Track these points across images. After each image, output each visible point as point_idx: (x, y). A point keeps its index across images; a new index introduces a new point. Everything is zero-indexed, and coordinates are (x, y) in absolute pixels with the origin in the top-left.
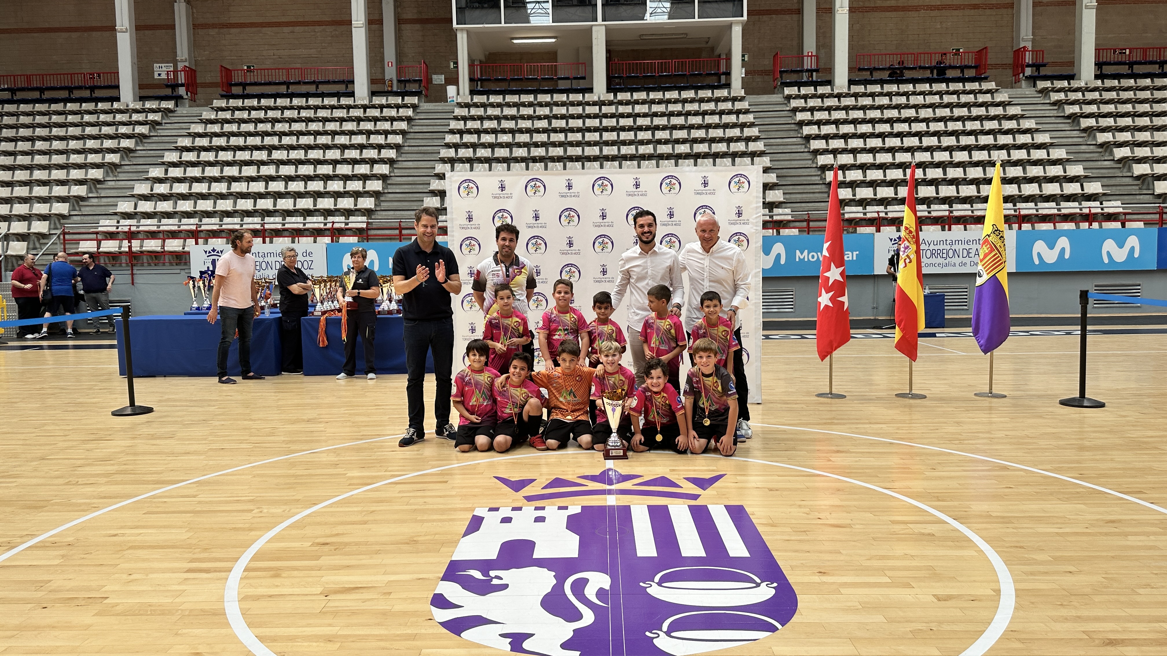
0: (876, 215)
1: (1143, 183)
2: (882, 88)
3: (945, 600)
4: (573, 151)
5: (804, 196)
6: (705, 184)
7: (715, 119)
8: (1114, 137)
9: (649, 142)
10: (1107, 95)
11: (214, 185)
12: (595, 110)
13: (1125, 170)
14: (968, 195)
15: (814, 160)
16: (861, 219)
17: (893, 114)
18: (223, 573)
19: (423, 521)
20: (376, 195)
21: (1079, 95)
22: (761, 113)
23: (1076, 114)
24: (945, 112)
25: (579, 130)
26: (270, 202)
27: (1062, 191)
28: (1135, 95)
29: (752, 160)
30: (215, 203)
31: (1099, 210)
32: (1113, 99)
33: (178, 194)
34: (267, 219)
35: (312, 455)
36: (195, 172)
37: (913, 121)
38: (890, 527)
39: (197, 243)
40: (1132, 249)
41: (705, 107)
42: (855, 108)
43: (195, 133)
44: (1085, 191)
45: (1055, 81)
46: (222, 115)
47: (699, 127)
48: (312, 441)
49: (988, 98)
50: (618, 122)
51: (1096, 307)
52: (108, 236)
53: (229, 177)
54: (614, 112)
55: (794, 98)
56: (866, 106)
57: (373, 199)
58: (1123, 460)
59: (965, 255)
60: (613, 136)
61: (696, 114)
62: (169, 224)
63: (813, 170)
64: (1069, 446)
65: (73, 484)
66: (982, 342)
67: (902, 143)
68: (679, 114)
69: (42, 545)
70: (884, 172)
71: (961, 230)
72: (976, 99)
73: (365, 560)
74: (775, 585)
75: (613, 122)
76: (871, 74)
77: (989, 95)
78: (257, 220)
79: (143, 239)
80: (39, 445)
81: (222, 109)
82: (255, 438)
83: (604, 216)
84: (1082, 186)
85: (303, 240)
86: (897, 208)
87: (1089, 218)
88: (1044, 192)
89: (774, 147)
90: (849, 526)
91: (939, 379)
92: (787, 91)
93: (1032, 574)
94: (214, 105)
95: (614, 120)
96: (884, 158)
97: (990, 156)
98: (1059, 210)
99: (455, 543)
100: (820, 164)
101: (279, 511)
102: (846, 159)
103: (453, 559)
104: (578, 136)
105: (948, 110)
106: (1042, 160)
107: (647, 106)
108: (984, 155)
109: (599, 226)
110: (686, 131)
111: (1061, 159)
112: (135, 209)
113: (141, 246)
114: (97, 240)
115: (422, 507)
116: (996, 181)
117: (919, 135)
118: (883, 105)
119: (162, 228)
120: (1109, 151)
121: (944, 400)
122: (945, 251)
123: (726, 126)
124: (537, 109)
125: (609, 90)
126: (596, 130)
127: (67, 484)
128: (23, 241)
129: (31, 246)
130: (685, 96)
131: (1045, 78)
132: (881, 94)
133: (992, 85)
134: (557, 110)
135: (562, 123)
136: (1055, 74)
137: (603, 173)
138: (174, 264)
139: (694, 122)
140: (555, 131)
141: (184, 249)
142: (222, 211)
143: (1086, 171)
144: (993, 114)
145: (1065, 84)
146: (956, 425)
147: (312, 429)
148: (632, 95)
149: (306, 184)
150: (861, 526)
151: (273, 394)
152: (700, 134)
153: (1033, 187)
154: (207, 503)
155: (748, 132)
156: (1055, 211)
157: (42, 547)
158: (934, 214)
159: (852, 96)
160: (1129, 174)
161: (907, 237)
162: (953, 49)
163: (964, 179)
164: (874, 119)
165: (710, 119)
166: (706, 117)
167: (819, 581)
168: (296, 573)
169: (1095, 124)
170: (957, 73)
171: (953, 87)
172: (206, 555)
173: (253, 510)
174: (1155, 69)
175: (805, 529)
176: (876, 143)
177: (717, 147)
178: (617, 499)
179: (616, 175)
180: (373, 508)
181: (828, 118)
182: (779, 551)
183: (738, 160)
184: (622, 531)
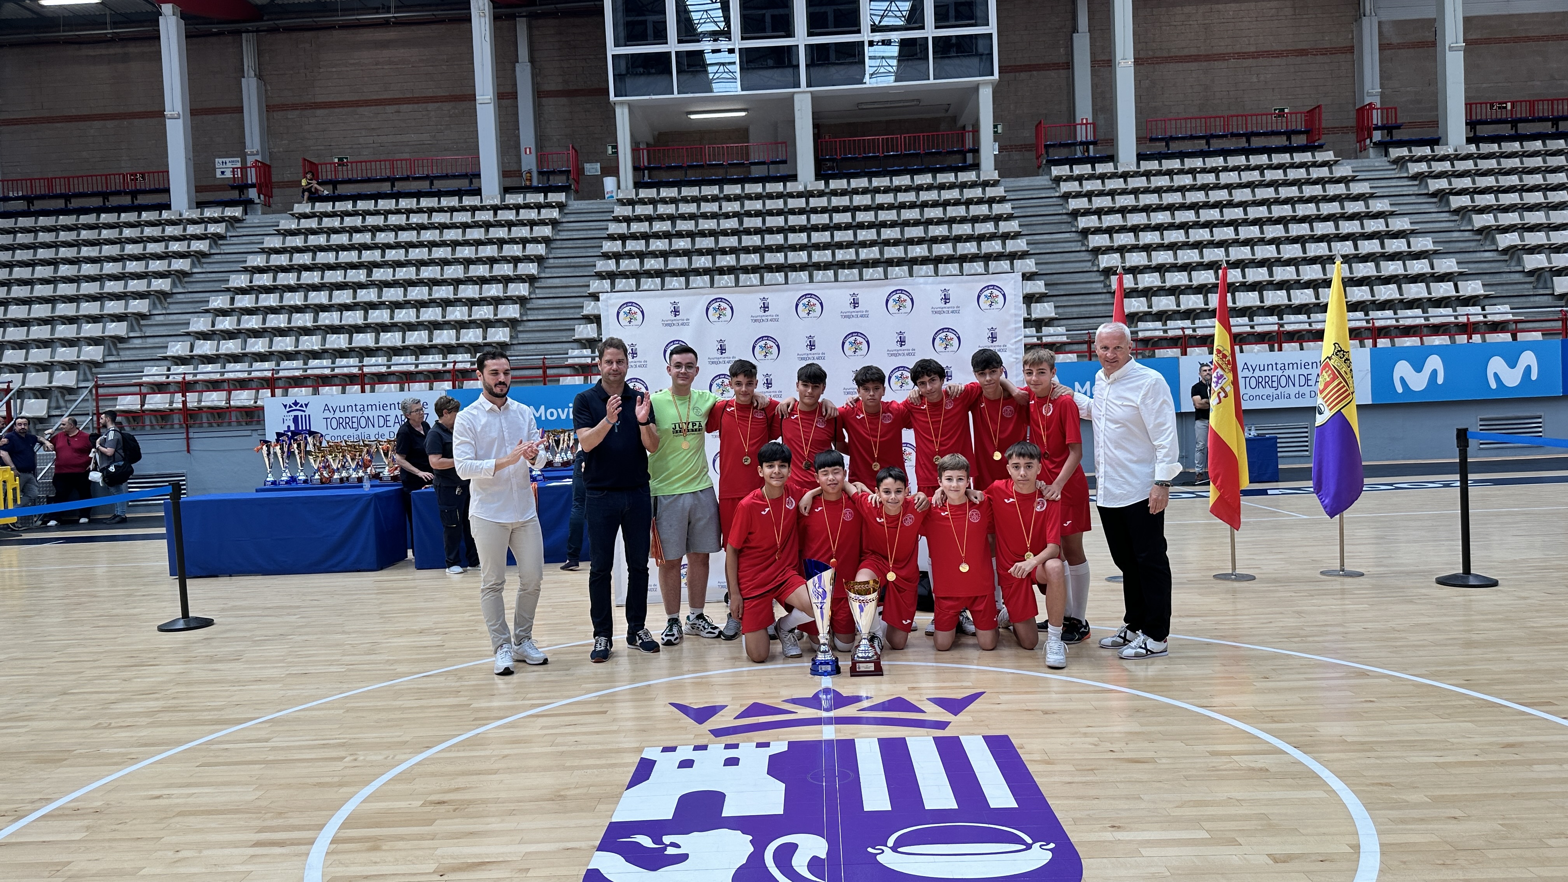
0: (1180, 333)
1: (1538, 280)
2: (1182, 163)
3: (1284, 862)
4: (771, 258)
5: (1081, 309)
6: (946, 299)
7: (961, 211)
8: (1496, 219)
9: (873, 244)
10: (1484, 165)
11: (296, 316)
12: (801, 203)
13: (1513, 263)
14: (1304, 302)
15: (1095, 262)
16: (1161, 339)
17: (1199, 197)
18: (303, 847)
19: (573, 768)
20: (512, 323)
21: (1446, 166)
22: (1022, 202)
23: (1443, 190)
24: (1269, 193)
26: (371, 338)
27: (1430, 293)
28: (1522, 163)
29: (1012, 264)
30: (297, 340)
31: (1481, 318)
32: (1493, 170)
33: (248, 330)
34: (367, 361)
35: (425, 679)
36: (271, 300)
37: (1225, 206)
38: (1208, 760)
39: (273, 395)
40: (1528, 369)
41: (947, 195)
42: (1147, 191)
43: (270, 249)
44: (1461, 293)
45: (1413, 148)
46: (305, 224)
47: (940, 222)
48: (426, 660)
49: (1324, 172)
50: (831, 218)
51: (1483, 449)
52: (155, 388)
53: (316, 305)
54: (826, 205)
55: (1065, 181)
56: (1161, 188)
57: (507, 330)
58: (1524, 658)
59: (1302, 383)
60: (826, 237)
61: (935, 204)
62: (236, 371)
63: (1094, 274)
64: (1450, 642)
65: (105, 728)
66: (1327, 501)
67: (1212, 236)
68: (913, 205)
69: (61, 812)
70: (1190, 274)
71: (1294, 349)
72: (1308, 174)
73: (495, 825)
74: (1052, 845)
75: (824, 219)
76: (1167, 145)
77: (1326, 169)
78: (353, 361)
79: (202, 391)
80: (60, 674)
81: (306, 216)
82: (348, 658)
84: (1456, 286)
85: (416, 386)
86: (1208, 322)
87: (1468, 329)
88: (1405, 296)
89: (1040, 246)
90: (1152, 761)
91: (1271, 552)
92: (1056, 171)
93: (1403, 821)
94: (295, 211)
95: (827, 216)
96: (1190, 256)
97: (1330, 250)
98: (1427, 319)
99: (616, 798)
100: (1102, 266)
101: (380, 757)
102: (1137, 259)
103: (613, 820)
104: (779, 239)
105: (1271, 190)
106: (1401, 253)
107: (869, 196)
108: (1323, 248)
110: (921, 228)
111: (1427, 251)
112: (192, 351)
113: (200, 401)
114: (140, 394)
115: (572, 748)
116: (1336, 284)
117: (1234, 224)
118: (1185, 186)
119: (226, 376)
120: (1490, 238)
121: (1279, 582)
122: (1275, 379)
123: (975, 220)
124: (724, 204)
125: (819, 176)
127: (95, 727)
128: (43, 398)
129: (53, 404)
130: (919, 182)
131: (1400, 144)
132: (1181, 172)
133: (1329, 156)
134: (750, 205)
135: (757, 222)
136: (1414, 138)
137: (810, 288)
138: (244, 424)
139: (932, 215)
140: (748, 232)
141: (256, 402)
142: (307, 351)
143: (1461, 266)
144: (1332, 194)
145: (1427, 151)
146: (1297, 616)
147: (425, 644)
148: (849, 183)
149: (418, 311)
150: (1169, 761)
151: (374, 596)
152: (940, 231)
153: (1390, 289)
154: (282, 749)
155: (1005, 227)
156: (1422, 321)
157: (60, 815)
158: (1258, 329)
159: (1142, 175)
160: (1519, 269)
161: (1220, 362)
162: (1275, 110)
163: (1298, 282)
164: (1173, 205)
165: (953, 212)
166: (948, 208)
167: (1111, 839)
168: (401, 844)
169: (1469, 203)
170: (1282, 141)
171: (1277, 159)
172: (280, 822)
173: (345, 758)
174: (1547, 127)
175: (1093, 767)
176: (1177, 236)
177: (964, 248)
178: (836, 731)
179: (827, 291)
180: (506, 752)
181: (1111, 205)
182: (1057, 797)
183: (992, 264)
184: (843, 776)
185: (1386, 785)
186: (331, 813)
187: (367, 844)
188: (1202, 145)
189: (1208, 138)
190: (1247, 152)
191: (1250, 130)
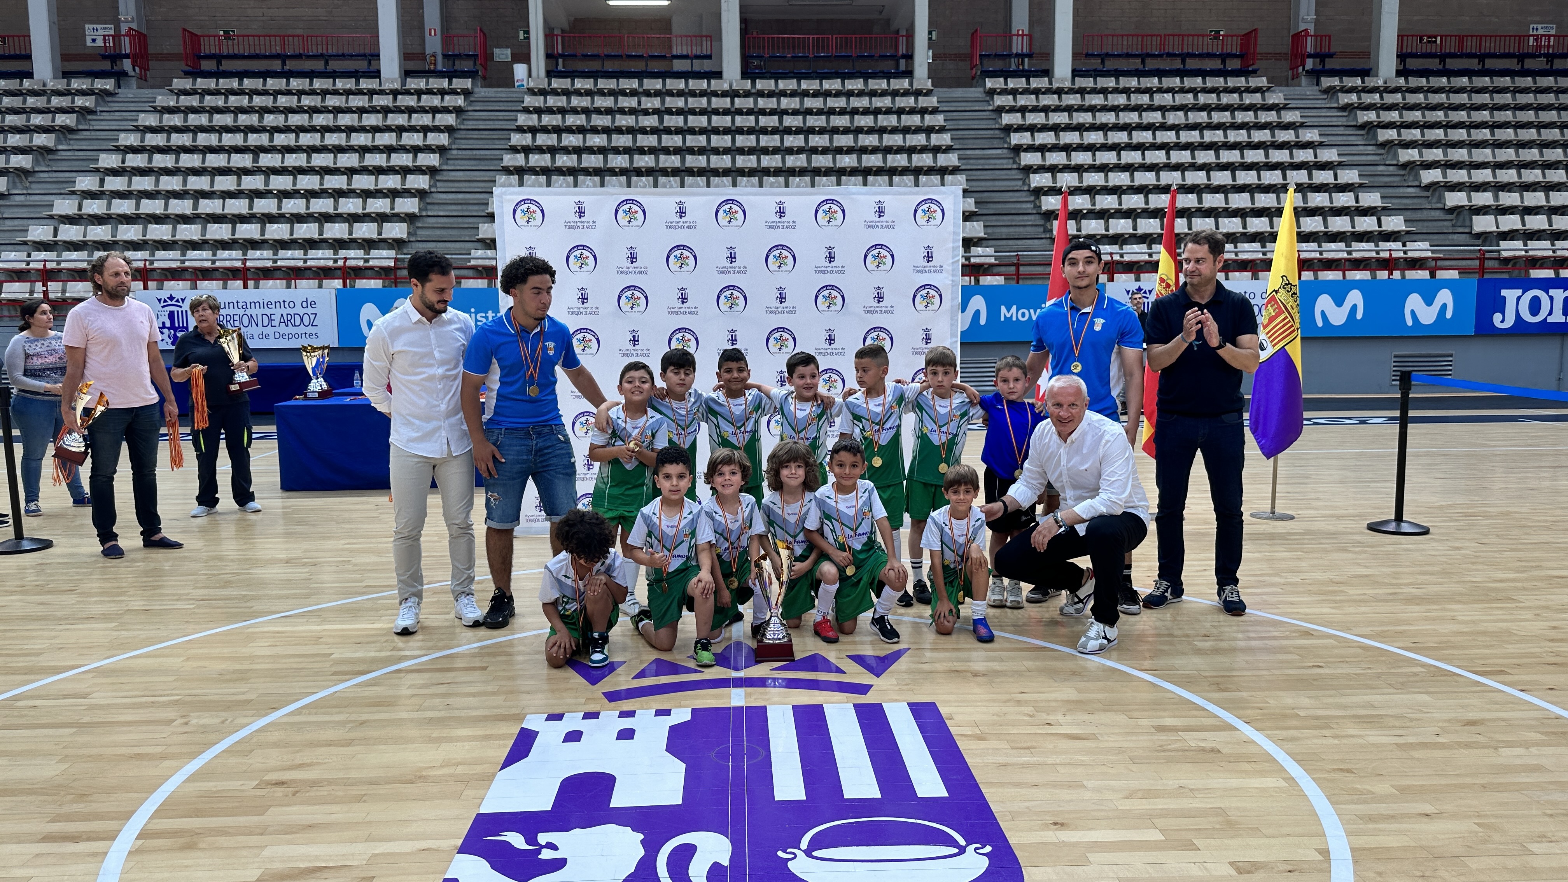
1: (1458, 217)
2: (1117, 82)
3: (1249, 873)
4: (693, 161)
5: (1012, 230)
6: (880, 212)
7: (893, 120)
8: (1421, 155)
9: (800, 151)
10: (1412, 99)
12: (726, 103)
13: (1434, 200)
14: (1231, 231)
15: (1025, 181)
17: (1133, 118)
19: (441, 740)
20: (410, 218)
21: (1376, 98)
22: (955, 114)
23: (1371, 122)
24: (1201, 117)
25: (702, 131)
26: (256, 228)
27: (1353, 227)
28: (1448, 98)
29: (942, 179)
30: (174, 229)
31: (1401, 254)
32: (1420, 104)
33: (119, 215)
34: (251, 254)
35: (284, 620)
36: (145, 184)
37: (1158, 128)
38: (1155, 738)
39: (148, 287)
40: (1444, 307)
41: (878, 102)
42: (1081, 109)
43: (145, 127)
44: (1384, 228)
45: (1344, 78)
46: (185, 101)
47: (870, 131)
48: (288, 597)
49: (1256, 98)
50: (757, 121)
52: (13, 275)
53: (195, 191)
54: (752, 106)
55: (999, 94)
56: (1095, 106)
57: (405, 225)
58: (1469, 618)
60: (750, 141)
61: (866, 112)
63: (1024, 194)
66: (1264, 441)
67: (1144, 159)
68: (842, 112)
70: (1120, 197)
72: (1241, 99)
74: (988, 849)
75: (750, 121)
76: (1103, 62)
77: (1258, 95)
78: (236, 254)
79: (68, 280)
81: (186, 93)
83: (732, 258)
84: (1379, 221)
85: (303, 283)
86: (1136, 248)
87: (1389, 264)
88: (1330, 229)
89: (972, 161)
90: (1093, 737)
92: (989, 83)
94: (174, 87)
95: (752, 118)
96: (1120, 179)
97: (1259, 179)
98: (1349, 253)
99: (487, 781)
100: (1033, 185)
101: (217, 721)
102: (1067, 180)
103: (483, 811)
104: (702, 140)
105: (1204, 114)
106: (1327, 184)
107: (797, 99)
108: (1252, 176)
109: (725, 273)
110: (851, 136)
111: (1352, 184)
112: (55, 236)
113: (66, 290)
115: (442, 714)
116: (1289, 213)
117: (1166, 147)
118: (1118, 106)
120: (1413, 173)
123: (907, 131)
124: (643, 99)
125: (745, 75)
126: (726, 131)
130: (850, 87)
131: (1332, 73)
132: (1116, 91)
133: (1262, 82)
134: (671, 102)
135: (679, 121)
136: (1345, 68)
137: (733, 193)
139: (862, 123)
140: (668, 131)
142: (185, 241)
143: (1385, 200)
144: (1263, 121)
145: (1358, 81)
147: (291, 576)
148: (776, 84)
149: (308, 202)
152: (870, 140)
153: (1316, 221)
154: (102, 707)
155: (936, 139)
156: (1345, 255)
159: (1076, 92)
160: (1440, 206)
162: (1211, 32)
163: (1226, 210)
164: (1106, 125)
165: (885, 121)
166: (880, 116)
167: (1055, 840)
168: (222, 841)
169: (1395, 137)
170: (1216, 64)
171: (1211, 82)
172: (79, 807)
173: (174, 721)
174: (1474, 64)
175: (1029, 744)
176: (1109, 158)
177: (894, 161)
178: (747, 695)
179: (751, 198)
180: (365, 717)
181: (1044, 122)
182: (992, 784)
183: (923, 179)
184: (752, 755)
185: (1349, 771)
186: (144, 795)
187: (182, 840)
188: (1136, 64)
189: (1143, 57)
190: (1182, 73)
191: (1185, 51)
